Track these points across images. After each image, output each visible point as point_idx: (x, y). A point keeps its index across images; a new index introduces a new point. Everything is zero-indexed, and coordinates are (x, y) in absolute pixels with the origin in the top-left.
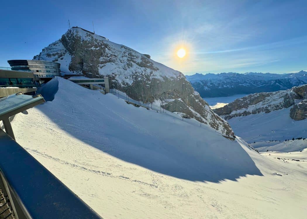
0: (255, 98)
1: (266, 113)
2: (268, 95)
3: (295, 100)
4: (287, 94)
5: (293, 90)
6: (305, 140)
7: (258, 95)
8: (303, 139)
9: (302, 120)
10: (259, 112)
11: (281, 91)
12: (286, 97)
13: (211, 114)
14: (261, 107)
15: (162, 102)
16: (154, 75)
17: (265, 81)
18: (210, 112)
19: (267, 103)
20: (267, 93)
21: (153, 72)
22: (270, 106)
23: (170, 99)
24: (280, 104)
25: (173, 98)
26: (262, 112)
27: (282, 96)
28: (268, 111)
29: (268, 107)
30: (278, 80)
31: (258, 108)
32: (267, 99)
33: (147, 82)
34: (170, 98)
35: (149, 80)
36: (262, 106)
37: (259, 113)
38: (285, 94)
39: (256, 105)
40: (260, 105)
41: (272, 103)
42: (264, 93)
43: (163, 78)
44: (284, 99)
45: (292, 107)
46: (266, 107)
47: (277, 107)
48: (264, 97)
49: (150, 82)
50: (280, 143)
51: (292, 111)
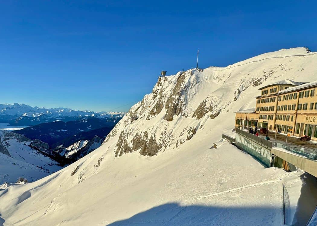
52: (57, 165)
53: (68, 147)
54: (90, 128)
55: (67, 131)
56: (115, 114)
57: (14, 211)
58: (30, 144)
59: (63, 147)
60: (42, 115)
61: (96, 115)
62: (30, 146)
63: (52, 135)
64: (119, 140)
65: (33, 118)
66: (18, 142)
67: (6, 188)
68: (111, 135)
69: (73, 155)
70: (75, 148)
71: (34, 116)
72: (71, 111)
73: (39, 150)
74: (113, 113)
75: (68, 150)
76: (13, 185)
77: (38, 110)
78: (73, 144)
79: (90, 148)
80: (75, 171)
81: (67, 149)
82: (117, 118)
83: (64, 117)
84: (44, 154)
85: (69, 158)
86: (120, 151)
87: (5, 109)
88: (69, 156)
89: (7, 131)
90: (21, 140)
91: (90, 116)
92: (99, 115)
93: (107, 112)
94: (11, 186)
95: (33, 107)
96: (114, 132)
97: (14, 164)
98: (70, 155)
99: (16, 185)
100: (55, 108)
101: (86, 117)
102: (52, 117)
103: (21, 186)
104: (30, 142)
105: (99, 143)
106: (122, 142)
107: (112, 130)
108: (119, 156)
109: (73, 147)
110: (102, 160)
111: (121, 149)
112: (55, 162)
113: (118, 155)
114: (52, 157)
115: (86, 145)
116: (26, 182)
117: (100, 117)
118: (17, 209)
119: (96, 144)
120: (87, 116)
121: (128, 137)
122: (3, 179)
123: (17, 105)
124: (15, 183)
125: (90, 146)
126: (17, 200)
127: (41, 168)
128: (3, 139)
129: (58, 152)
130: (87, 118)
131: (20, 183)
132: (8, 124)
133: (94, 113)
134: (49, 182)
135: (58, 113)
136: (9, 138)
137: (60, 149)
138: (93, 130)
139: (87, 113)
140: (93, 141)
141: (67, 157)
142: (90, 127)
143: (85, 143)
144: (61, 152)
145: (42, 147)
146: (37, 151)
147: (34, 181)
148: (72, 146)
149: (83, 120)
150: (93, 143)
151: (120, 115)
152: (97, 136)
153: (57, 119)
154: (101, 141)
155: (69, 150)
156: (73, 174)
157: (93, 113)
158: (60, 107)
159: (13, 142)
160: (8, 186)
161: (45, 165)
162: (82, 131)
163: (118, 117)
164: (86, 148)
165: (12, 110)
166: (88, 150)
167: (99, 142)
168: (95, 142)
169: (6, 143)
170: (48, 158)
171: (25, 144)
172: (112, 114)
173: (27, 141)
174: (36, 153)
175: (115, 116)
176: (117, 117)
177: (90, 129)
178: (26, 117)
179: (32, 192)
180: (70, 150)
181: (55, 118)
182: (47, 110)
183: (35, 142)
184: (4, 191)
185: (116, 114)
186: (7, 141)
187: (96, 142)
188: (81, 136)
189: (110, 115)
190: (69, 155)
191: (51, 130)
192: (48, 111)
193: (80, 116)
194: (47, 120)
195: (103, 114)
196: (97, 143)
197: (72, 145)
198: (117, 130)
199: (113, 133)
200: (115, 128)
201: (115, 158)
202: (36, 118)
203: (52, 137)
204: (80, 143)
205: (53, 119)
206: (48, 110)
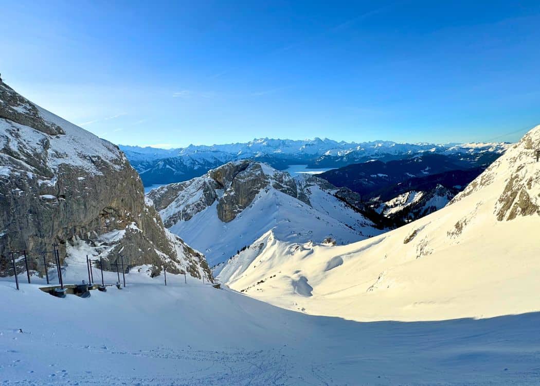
0: (162, 196)
1: (185, 220)
2: (181, 188)
3: (216, 190)
4: (205, 183)
5: (211, 176)
6: (250, 248)
7: (166, 190)
8: (248, 248)
9: (232, 220)
10: (175, 222)
11: (197, 179)
12: (205, 188)
13: (181, 247)
14: (176, 212)
15: (97, 250)
16: (58, 155)
17: (148, 162)
18: (177, 241)
19: (183, 201)
20: (178, 184)
21: (51, 142)
22: (188, 206)
23: (111, 231)
24: (201, 200)
25: (119, 228)
26: (179, 221)
27: (199, 187)
28: (187, 217)
29: (186, 209)
30: (168, 159)
31: (172, 214)
32: (181, 195)
33: (40, 182)
34: (110, 228)
35: (44, 172)
36: (177, 210)
37: (175, 224)
38: (202, 183)
39: (166, 209)
40: (173, 208)
41: (190, 202)
42: (174, 185)
43: (93, 162)
44: (204, 192)
45: (216, 202)
46: (184, 211)
47: (199, 207)
48: (175, 191)
49: (52, 183)
50: (224, 266)
51: (220, 207)
52: (373, 226)
53: (389, 200)
54: (427, 171)
55: (387, 176)
56: (476, 146)
57: (322, 279)
58: (336, 193)
59: (379, 200)
60: (350, 153)
61: (438, 149)
62: (336, 196)
63: (365, 182)
64: (504, 193)
65: (337, 157)
66: (321, 190)
67: (311, 247)
68: (479, 182)
69: (397, 213)
70: (401, 203)
71: (339, 155)
72: (394, 145)
73: (347, 203)
74: (474, 146)
75: (388, 205)
76: (319, 245)
77: (345, 146)
78: (397, 196)
79: (426, 205)
80: (411, 237)
81: (387, 203)
82: (483, 153)
83: (383, 154)
84: (354, 209)
85: (389, 217)
86: (509, 211)
87: (304, 147)
88: (390, 215)
89: (309, 174)
90: (325, 187)
91: (428, 152)
92: (444, 149)
93: (460, 144)
94: (317, 246)
95: (338, 142)
96: (485, 177)
97: (318, 218)
98: (392, 214)
99: (323, 246)
100: (370, 142)
101: (420, 153)
102: (364, 155)
103: (328, 248)
104: (336, 191)
105: (445, 196)
106: (514, 194)
107: (481, 175)
108: (508, 220)
109: (397, 201)
110: (466, 224)
111: (512, 207)
112: (369, 222)
113: (505, 219)
114: (365, 214)
115: (420, 200)
116: (334, 244)
117: (446, 153)
118: (326, 277)
119: (439, 199)
120: (422, 151)
121: (532, 187)
122: (307, 236)
123: (318, 140)
124: (322, 244)
125: (427, 202)
126: (325, 265)
127: (351, 227)
128: (305, 185)
129: (374, 207)
130: (422, 156)
131: (328, 244)
132: (306, 166)
133: (435, 146)
134: (368, 249)
135: (374, 149)
136: (311, 184)
137: (375, 203)
138: (430, 174)
139: (422, 148)
140: (434, 193)
141: (386, 216)
142: (427, 169)
143: (418, 196)
144: (377, 208)
145: (352, 198)
146: (345, 203)
147: (345, 245)
148: (394, 200)
149: (415, 158)
150: (432, 196)
151: (489, 147)
152: (440, 186)
153: (372, 157)
154: (447, 194)
155: (390, 205)
156: (407, 241)
157: (433, 146)
158: (378, 139)
159: (315, 189)
160: (313, 246)
161: (355, 225)
162: (412, 176)
163: (484, 151)
164: (420, 204)
165: (312, 147)
166: (423, 207)
167: (443, 195)
168: (436, 196)
169: (308, 190)
170: (359, 214)
171: (329, 193)
172: (470, 147)
173: (332, 188)
174: (343, 205)
175: (477, 149)
176: (481, 152)
177: (426, 173)
178: (329, 156)
179: (344, 258)
180: (392, 206)
181: (369, 156)
182: (357, 145)
183: (343, 191)
184: (309, 251)
185: (481, 145)
186: (308, 188)
187: (439, 195)
188: (410, 184)
189: (468, 149)
190: (390, 213)
191: (363, 174)
192: (359, 147)
193: (410, 152)
194: (356, 159)
195: (452, 148)
196: (440, 197)
197: (396, 199)
198: (494, 175)
199: (482, 180)
200: (487, 170)
201: (496, 223)
202: (342, 157)
203: (364, 184)
204: (409, 195)
205: (366, 158)
206: (360, 145)
